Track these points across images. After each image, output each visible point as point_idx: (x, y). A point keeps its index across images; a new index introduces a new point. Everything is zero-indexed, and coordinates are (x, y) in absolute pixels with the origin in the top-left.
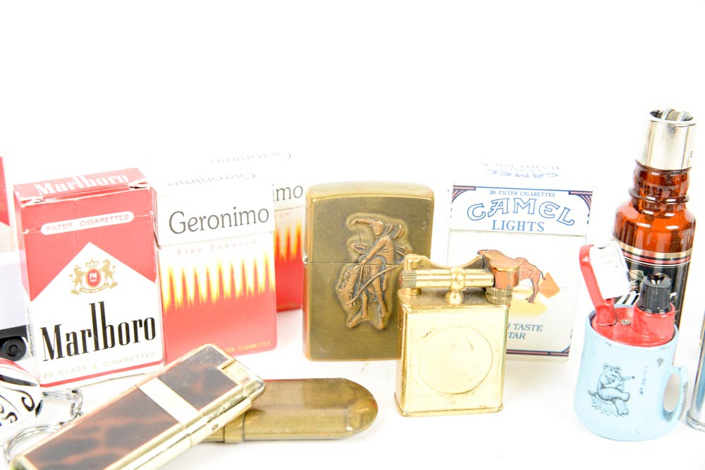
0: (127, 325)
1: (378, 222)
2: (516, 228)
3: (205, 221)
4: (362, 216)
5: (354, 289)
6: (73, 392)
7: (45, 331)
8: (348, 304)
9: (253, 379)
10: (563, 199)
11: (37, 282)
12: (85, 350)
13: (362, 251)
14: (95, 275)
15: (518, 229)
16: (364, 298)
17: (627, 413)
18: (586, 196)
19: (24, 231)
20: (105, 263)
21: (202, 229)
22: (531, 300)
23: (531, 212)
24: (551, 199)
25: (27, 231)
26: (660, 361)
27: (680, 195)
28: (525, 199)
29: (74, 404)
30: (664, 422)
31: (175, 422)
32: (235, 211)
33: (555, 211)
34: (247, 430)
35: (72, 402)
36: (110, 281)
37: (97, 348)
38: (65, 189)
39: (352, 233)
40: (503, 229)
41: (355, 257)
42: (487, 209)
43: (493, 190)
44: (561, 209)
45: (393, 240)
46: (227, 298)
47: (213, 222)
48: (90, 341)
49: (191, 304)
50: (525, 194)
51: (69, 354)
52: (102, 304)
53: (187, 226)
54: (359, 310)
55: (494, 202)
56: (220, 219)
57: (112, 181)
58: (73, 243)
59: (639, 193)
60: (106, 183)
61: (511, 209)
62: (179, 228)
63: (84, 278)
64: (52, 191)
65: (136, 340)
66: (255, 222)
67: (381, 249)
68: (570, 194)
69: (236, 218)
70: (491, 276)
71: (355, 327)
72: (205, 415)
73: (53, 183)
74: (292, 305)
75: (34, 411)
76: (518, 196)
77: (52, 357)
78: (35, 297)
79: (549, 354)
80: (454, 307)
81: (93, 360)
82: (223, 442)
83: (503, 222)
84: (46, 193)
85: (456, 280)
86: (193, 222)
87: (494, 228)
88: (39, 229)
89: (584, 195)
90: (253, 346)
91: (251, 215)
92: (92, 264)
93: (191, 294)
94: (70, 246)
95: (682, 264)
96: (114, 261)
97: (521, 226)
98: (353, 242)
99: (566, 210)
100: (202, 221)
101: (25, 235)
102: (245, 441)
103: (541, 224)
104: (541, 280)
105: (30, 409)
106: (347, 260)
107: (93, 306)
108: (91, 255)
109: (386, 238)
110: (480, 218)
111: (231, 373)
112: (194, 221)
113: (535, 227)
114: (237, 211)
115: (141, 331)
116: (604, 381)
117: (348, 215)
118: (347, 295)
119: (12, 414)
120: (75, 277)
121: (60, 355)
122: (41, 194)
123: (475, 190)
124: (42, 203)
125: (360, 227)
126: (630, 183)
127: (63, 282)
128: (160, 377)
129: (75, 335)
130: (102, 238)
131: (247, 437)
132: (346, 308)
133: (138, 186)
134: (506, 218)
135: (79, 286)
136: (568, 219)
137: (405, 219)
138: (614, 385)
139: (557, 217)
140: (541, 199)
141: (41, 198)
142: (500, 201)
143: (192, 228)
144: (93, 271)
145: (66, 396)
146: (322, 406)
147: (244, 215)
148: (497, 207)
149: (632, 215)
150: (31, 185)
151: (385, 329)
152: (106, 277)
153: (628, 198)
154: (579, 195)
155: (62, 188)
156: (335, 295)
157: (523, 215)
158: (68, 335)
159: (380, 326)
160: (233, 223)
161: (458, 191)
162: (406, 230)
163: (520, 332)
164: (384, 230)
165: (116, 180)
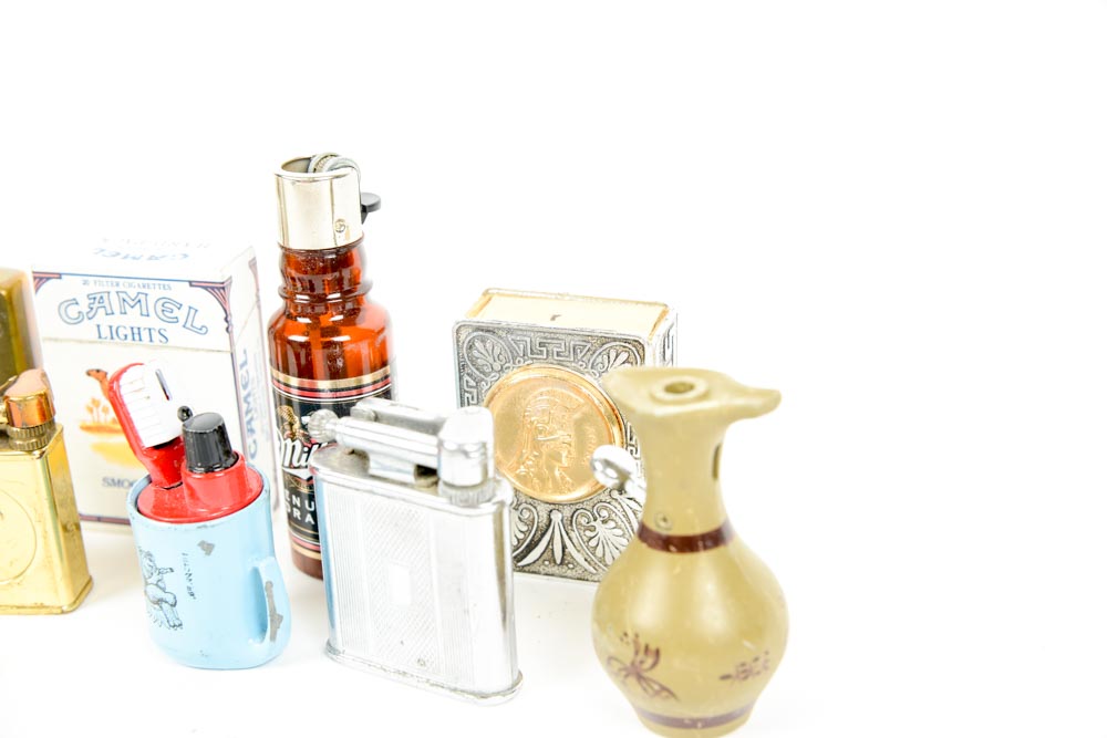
2: (130, 337)
10: (183, 293)
15: (134, 339)
17: (180, 625)
18: (219, 290)
23: (145, 312)
24: (166, 294)
26: (208, 548)
27: (346, 288)
28: (132, 293)
33: (176, 313)
40: (112, 338)
42: (85, 309)
43: (86, 278)
44: (185, 310)
50: (130, 285)
55: (92, 298)
61: (116, 309)
68: (191, 285)
76: (121, 288)
83: (111, 327)
87: (100, 337)
89: (213, 288)
97: (136, 334)
99: (192, 311)
103: (162, 332)
110: (78, 320)
113: (156, 336)
123: (60, 278)
134: (116, 320)
136: (198, 324)
139: (182, 321)
140: (154, 293)
142: (98, 296)
148: (97, 305)
154: (206, 288)
157: (133, 318)
161: (39, 278)
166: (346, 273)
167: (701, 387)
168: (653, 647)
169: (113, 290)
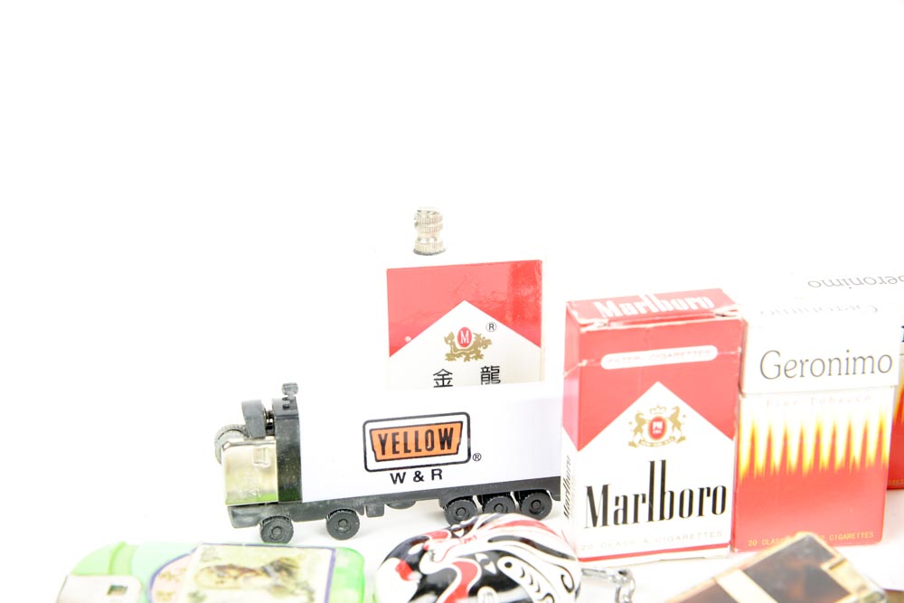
0: (691, 492)
3: (807, 366)
6: (621, 573)
7: (590, 491)
9: (873, 588)
12: (636, 520)
19: (581, 361)
20: (674, 411)
21: (802, 376)
25: (584, 363)
29: (619, 589)
32: (847, 355)
35: (618, 586)
36: (677, 434)
37: (651, 518)
38: (634, 312)
46: (823, 469)
47: (818, 368)
48: (643, 509)
49: (774, 472)
51: (616, 522)
52: (664, 463)
53: (784, 371)
56: (827, 365)
57: (692, 305)
58: (637, 382)
60: (685, 308)
62: (770, 370)
63: (646, 428)
64: (619, 314)
65: (700, 513)
66: (873, 372)
69: (850, 364)
73: (617, 301)
75: (573, 593)
77: (595, 524)
78: (583, 447)
81: (645, 533)
84: (611, 315)
88: (599, 360)
90: (850, 536)
91: (869, 361)
92: (658, 410)
93: (776, 460)
94: (633, 384)
96: (686, 409)
100: (803, 364)
101: (582, 368)
105: (569, 590)
107: (652, 464)
108: (658, 399)
111: (840, 576)
112: (792, 364)
114: (850, 356)
115: (708, 501)
119: (549, 595)
120: (635, 425)
121: (605, 523)
122: (604, 316)
124: (605, 328)
127: (619, 430)
128: (746, 571)
129: (625, 498)
130: (675, 378)
133: (725, 314)
135: (639, 436)
141: (606, 321)
143: (789, 373)
144: (658, 419)
145: (610, 578)
147: (860, 362)
150: (589, 303)
152: (673, 428)
155: (629, 310)
158: (617, 499)
160: (844, 371)
165: (697, 304)
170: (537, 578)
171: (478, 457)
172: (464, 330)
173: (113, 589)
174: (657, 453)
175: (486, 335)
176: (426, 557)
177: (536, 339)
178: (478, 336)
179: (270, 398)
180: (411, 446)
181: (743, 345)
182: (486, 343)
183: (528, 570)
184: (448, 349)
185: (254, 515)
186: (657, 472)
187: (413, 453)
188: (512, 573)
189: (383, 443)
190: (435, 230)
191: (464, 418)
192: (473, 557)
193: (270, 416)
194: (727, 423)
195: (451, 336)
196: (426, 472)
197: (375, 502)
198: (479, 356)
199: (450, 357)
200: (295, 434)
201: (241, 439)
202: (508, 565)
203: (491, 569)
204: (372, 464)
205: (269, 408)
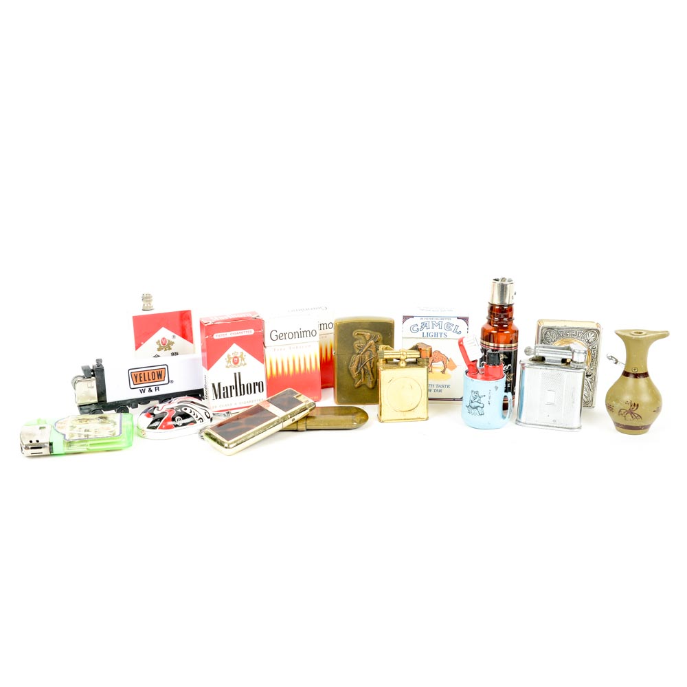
0: (251, 384)
1: (368, 335)
2: (434, 336)
3: (287, 335)
4: (360, 331)
5: (357, 367)
6: (227, 413)
7: (213, 386)
8: (355, 374)
9: (310, 401)
10: (455, 321)
11: (210, 362)
13: (360, 348)
14: (236, 359)
16: (363, 372)
17: (483, 414)
18: (466, 319)
20: (241, 354)
21: (285, 339)
22: (443, 372)
23: (440, 328)
24: (448, 321)
25: (207, 337)
26: (497, 388)
27: (510, 316)
28: (437, 321)
30: (502, 420)
31: (275, 416)
33: (451, 327)
34: (308, 424)
36: (243, 363)
37: (237, 395)
38: (224, 319)
39: (356, 340)
40: (427, 336)
41: (357, 351)
42: (419, 327)
43: (422, 317)
44: (454, 326)
45: (375, 342)
46: (297, 373)
47: (291, 335)
48: (234, 391)
49: (280, 375)
50: (437, 319)
51: (224, 397)
52: (239, 373)
53: (279, 337)
54: (360, 378)
55: (423, 324)
56: (294, 334)
57: (244, 316)
58: (226, 344)
59: (491, 317)
60: (242, 317)
61: (431, 327)
62: (274, 338)
63: (231, 360)
64: (218, 320)
65: (255, 392)
66: (310, 336)
67: (370, 347)
68: (458, 318)
69: (302, 334)
70: (419, 353)
71: (359, 387)
72: (290, 414)
73: (218, 316)
74: (328, 385)
76: (434, 320)
77: (217, 398)
78: (210, 369)
79: (454, 400)
80: (402, 368)
81: (235, 401)
82: (297, 431)
83: (428, 333)
85: (402, 354)
86: (281, 335)
87: (423, 336)
88: (212, 336)
91: (308, 332)
92: (235, 354)
93: (280, 371)
94: (225, 344)
95: (513, 350)
96: (245, 353)
97: (436, 335)
98: (356, 344)
99: (457, 327)
100: (285, 335)
101: (207, 339)
102: (308, 430)
103: (445, 334)
104: (448, 362)
105: (208, 418)
106: (354, 353)
107: (235, 374)
108: (235, 349)
109: (372, 342)
110: (416, 332)
111: (300, 399)
113: (443, 335)
114: (301, 331)
115: (257, 388)
116: (472, 399)
117: (353, 330)
118: (354, 370)
119: (201, 418)
120: (228, 359)
121: (220, 398)
122: (213, 321)
123: (413, 318)
124: (215, 324)
125: (360, 336)
126: (487, 314)
127: (222, 362)
128: (268, 401)
129: (227, 387)
130: (240, 341)
131: (308, 427)
132: (354, 377)
133: (256, 318)
134: (429, 331)
135: (229, 364)
136: (458, 331)
137: (381, 333)
138: (476, 400)
139: (453, 330)
140: (445, 321)
142: (425, 323)
143: (281, 338)
144: (236, 357)
145: (223, 415)
146: (343, 415)
147: (305, 333)
148: (424, 326)
149: (490, 328)
151: (373, 388)
152: (241, 360)
153: (486, 321)
154: (463, 319)
155: (222, 319)
156: (349, 370)
157: (436, 330)
158: (224, 388)
159: (371, 386)
160: (300, 336)
161: (405, 318)
162: (381, 337)
163: (439, 388)
164: (371, 337)
165: (246, 315)
166: (510, 313)
167: (644, 333)
168: (636, 404)
169: (431, 321)
170: (196, 413)
171: (172, 382)
172: (164, 338)
173: (41, 428)
174: (237, 370)
175: (172, 340)
176: (156, 409)
177: (191, 341)
178: (169, 341)
179: (92, 364)
180: (147, 378)
181: (263, 329)
182: (172, 343)
183: (192, 410)
184: (158, 346)
185: (89, 409)
186: (237, 377)
187: (148, 381)
188: (188, 412)
189: (136, 377)
190: (150, 301)
191: (165, 367)
192: (173, 408)
193: (93, 371)
194: (261, 358)
195: (159, 341)
196: (153, 388)
197: (134, 402)
198: (170, 349)
199: (159, 350)
200: (103, 376)
201: (81, 379)
202: (186, 409)
203: (179, 411)
204: (133, 386)
205: (91, 368)
